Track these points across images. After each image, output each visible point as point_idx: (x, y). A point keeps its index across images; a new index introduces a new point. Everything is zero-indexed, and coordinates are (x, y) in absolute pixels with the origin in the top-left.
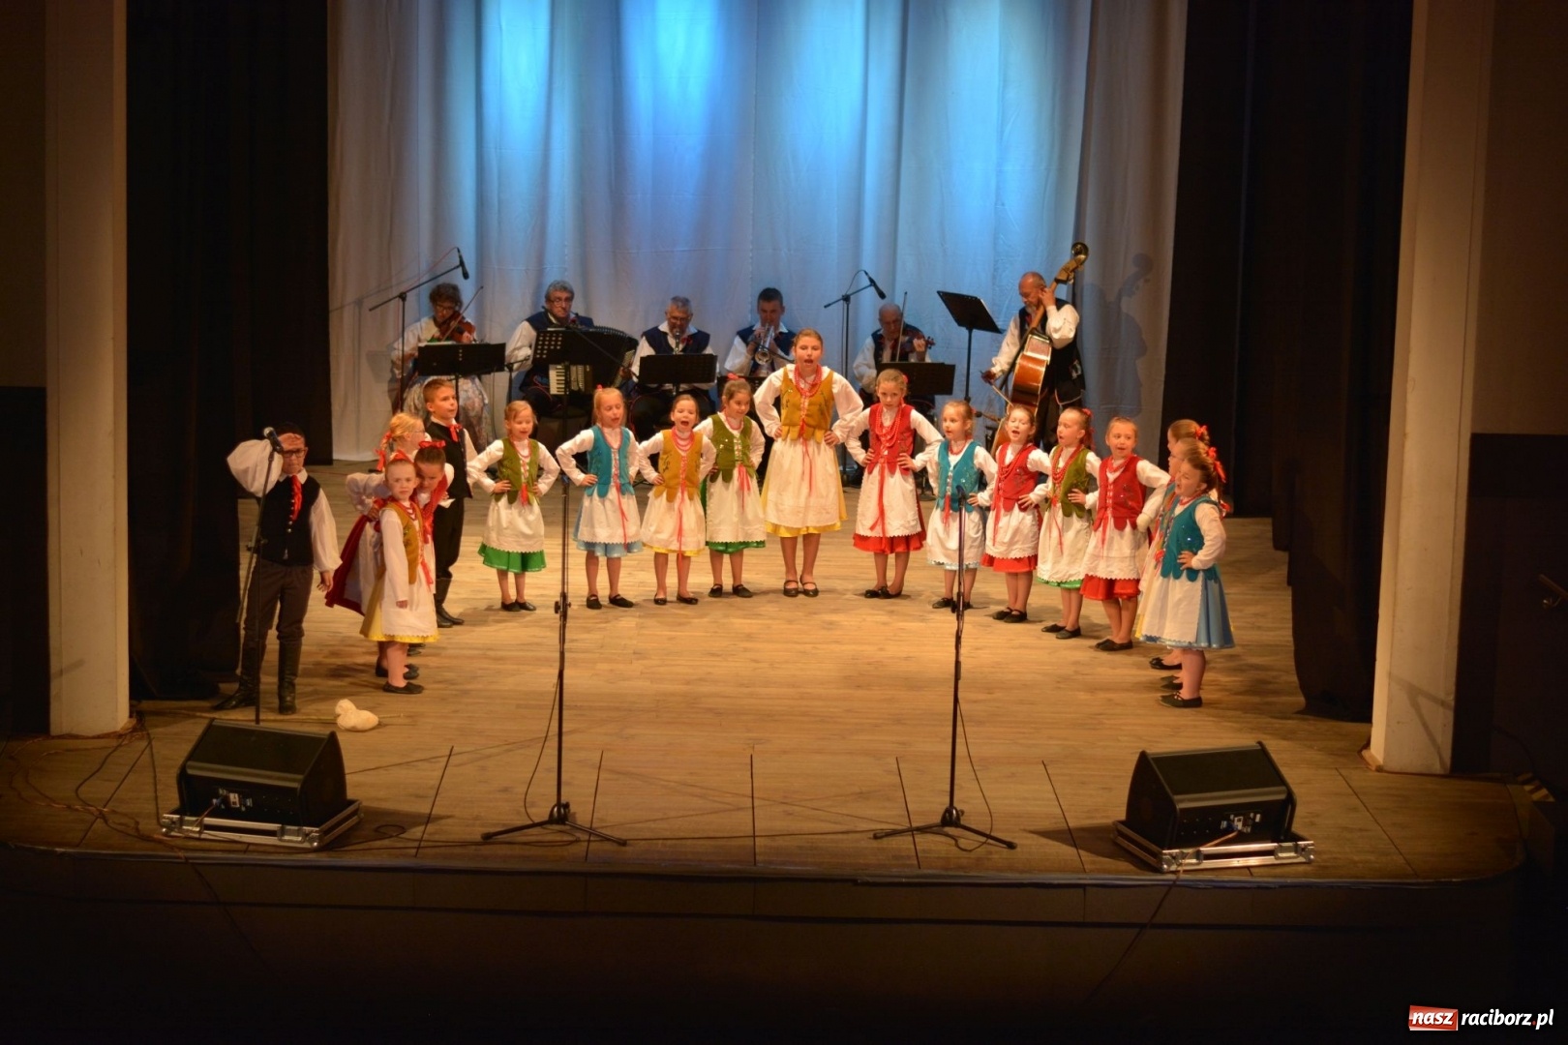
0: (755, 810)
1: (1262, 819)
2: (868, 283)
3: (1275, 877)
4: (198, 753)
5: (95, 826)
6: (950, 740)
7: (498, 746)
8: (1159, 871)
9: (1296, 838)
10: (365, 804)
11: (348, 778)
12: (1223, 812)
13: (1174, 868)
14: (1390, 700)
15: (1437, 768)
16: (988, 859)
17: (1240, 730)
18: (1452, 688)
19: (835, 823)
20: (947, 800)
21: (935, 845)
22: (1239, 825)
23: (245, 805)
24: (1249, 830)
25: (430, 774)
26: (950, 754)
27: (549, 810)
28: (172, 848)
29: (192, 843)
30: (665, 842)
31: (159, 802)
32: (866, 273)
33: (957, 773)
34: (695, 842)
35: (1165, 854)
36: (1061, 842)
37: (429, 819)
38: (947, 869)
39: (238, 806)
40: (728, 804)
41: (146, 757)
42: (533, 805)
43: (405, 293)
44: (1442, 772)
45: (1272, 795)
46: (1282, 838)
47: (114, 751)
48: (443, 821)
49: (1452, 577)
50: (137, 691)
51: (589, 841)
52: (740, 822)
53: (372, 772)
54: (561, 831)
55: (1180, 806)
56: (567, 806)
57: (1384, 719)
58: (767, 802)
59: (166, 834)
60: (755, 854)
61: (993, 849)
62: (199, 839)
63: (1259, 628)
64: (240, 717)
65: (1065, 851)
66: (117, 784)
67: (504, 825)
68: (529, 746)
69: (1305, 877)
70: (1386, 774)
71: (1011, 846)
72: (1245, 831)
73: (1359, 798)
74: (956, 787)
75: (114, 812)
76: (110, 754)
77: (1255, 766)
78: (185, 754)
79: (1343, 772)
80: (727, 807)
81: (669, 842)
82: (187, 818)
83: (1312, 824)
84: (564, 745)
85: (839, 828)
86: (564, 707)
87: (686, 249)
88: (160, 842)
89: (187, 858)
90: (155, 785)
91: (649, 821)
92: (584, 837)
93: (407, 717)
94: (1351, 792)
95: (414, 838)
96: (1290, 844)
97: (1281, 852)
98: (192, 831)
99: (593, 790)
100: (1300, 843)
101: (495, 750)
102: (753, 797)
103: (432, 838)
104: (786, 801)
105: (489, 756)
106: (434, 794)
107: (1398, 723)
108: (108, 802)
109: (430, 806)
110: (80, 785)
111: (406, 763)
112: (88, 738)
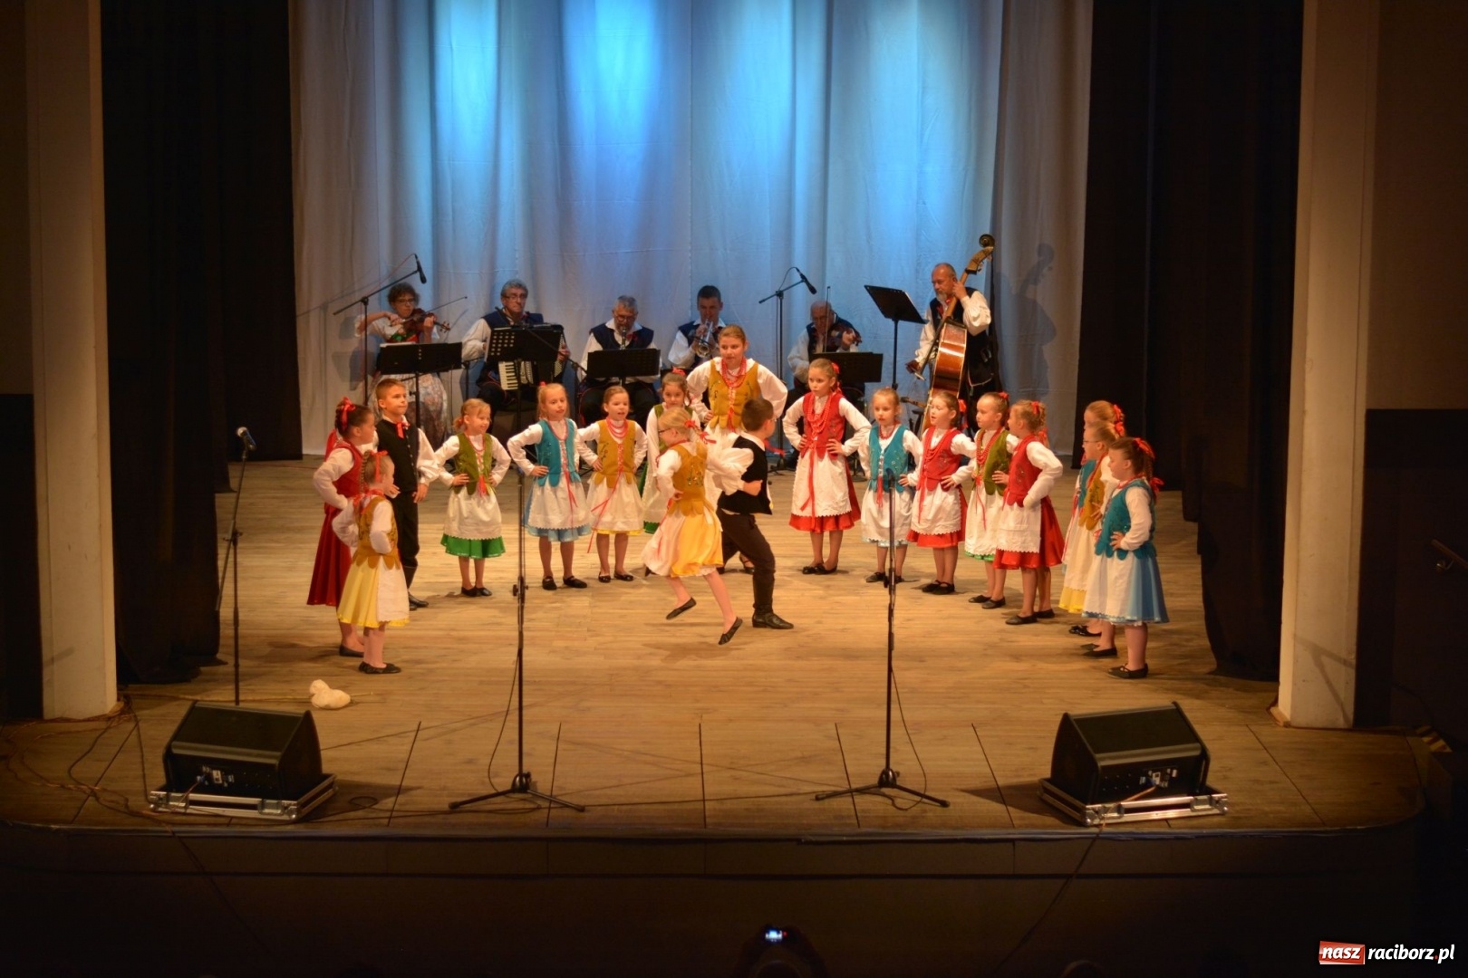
0: (704, 776)
1: (1178, 774)
2: (800, 279)
3: (1192, 828)
4: (182, 733)
5: (87, 803)
6: (885, 706)
7: (464, 720)
8: (1083, 824)
9: (1211, 791)
10: (339, 777)
11: (322, 753)
12: (1142, 768)
13: (1096, 821)
14: (1296, 661)
15: (1341, 723)
16: (923, 817)
17: (1156, 691)
18: (1354, 648)
19: (779, 786)
20: (883, 762)
21: (873, 805)
22: (1157, 781)
23: (227, 781)
24: (1166, 784)
25: (399, 749)
26: (885, 719)
27: (511, 780)
28: (159, 822)
29: (177, 818)
30: (621, 807)
31: (147, 780)
32: (798, 270)
33: (892, 737)
34: (649, 806)
35: (1089, 809)
36: (990, 799)
37: (399, 790)
38: (884, 827)
39: (221, 782)
40: (677, 770)
41: (133, 738)
42: (496, 775)
43: (367, 298)
44: (1346, 727)
45: (1188, 751)
46: (1198, 791)
47: (104, 732)
48: (414, 792)
49: (1351, 544)
50: (127, 674)
51: (550, 808)
53: (345, 748)
54: (523, 800)
55: (1102, 764)
56: (528, 776)
57: (1290, 680)
58: (715, 768)
59: (154, 810)
60: (705, 817)
61: (928, 807)
62: (185, 814)
64: (220, 697)
65: (996, 808)
66: (107, 763)
67: (469, 795)
68: (491, 720)
69: (1221, 828)
70: (1293, 729)
71: (944, 804)
72: (1162, 785)
73: (1268, 752)
74: (891, 750)
75: (104, 790)
76: (99, 736)
77: (1171, 725)
78: (170, 735)
79: (1253, 728)
80: (678, 773)
81: (624, 808)
82: (173, 794)
83: (1225, 778)
84: (524, 718)
85: (782, 791)
86: (524, 683)
87: (629, 250)
88: (148, 817)
89: (173, 833)
90: (143, 763)
91: (606, 788)
92: (545, 804)
93: (378, 695)
94: (1261, 747)
95: (386, 808)
96: (1205, 797)
97: (1197, 805)
98: (178, 807)
99: (553, 761)
100: (1214, 796)
101: (458, 725)
102: (702, 764)
103: (403, 808)
104: (733, 766)
105: (454, 730)
106: (404, 767)
107: (1304, 681)
108: (99, 780)
109: (401, 778)
110: (72, 766)
111: (377, 739)
112: (79, 721)
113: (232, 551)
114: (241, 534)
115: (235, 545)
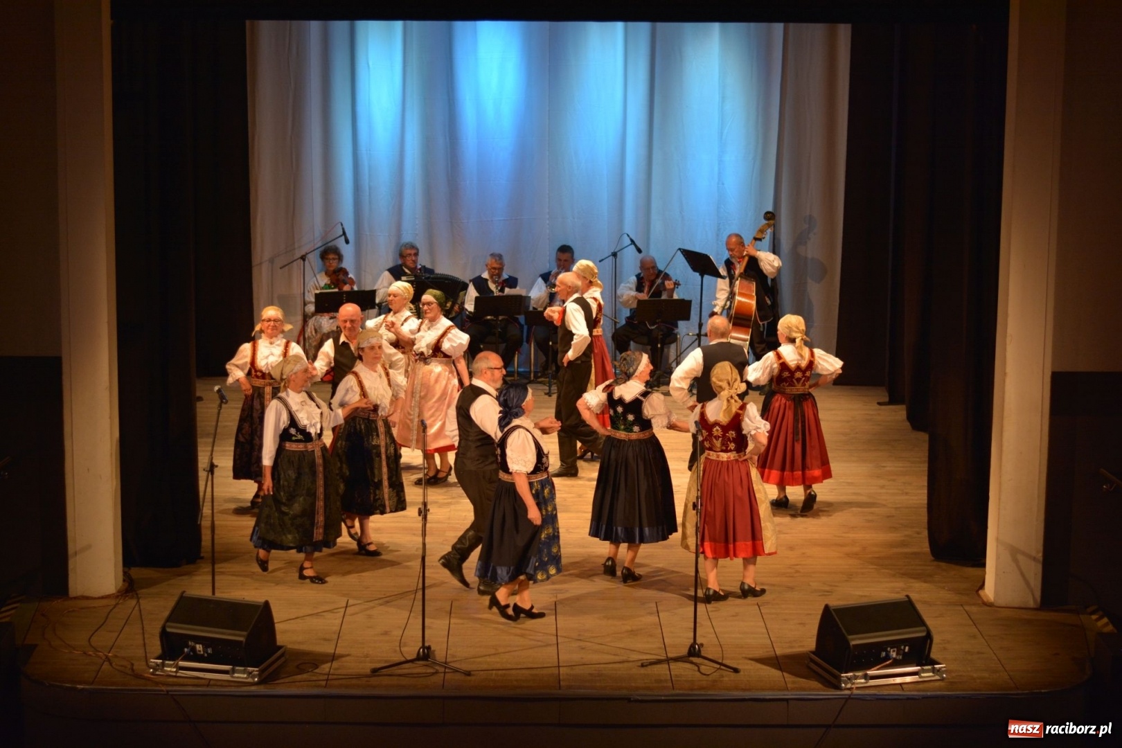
0: (559, 646)
1: (909, 649)
2: (629, 242)
3: (919, 691)
4: (173, 617)
5: (103, 667)
7: (380, 599)
8: (839, 688)
9: (933, 662)
10: (290, 647)
11: (276, 625)
12: (883, 646)
13: (849, 686)
14: (998, 557)
15: (1031, 604)
16: (721, 681)
17: (894, 576)
18: (1041, 548)
19: (614, 655)
20: (692, 635)
21: (683, 671)
22: (894, 655)
23: (207, 653)
24: (901, 657)
25: (332, 622)
27: (417, 651)
28: (157, 684)
29: (171, 680)
30: (497, 672)
31: (147, 649)
32: (628, 236)
33: (698, 613)
34: (518, 671)
35: (843, 677)
36: (770, 666)
37: (334, 657)
38: (692, 689)
39: (202, 653)
40: (538, 641)
41: (136, 612)
42: (405, 645)
43: (305, 255)
44: (1035, 607)
45: (917, 633)
46: (924, 662)
47: (114, 607)
48: (344, 659)
49: (1040, 472)
51: (445, 673)
52: (548, 656)
53: (292, 621)
54: (426, 666)
55: (853, 643)
56: (429, 648)
57: (993, 570)
58: (567, 640)
59: (153, 674)
60: (559, 681)
61: (724, 673)
62: (176, 677)
63: (907, 493)
64: (198, 586)
65: (774, 674)
66: (117, 634)
67: (386, 661)
68: (401, 598)
69: (939, 691)
70: (996, 608)
71: (736, 671)
72: (898, 658)
73: (977, 627)
74: (698, 625)
75: (116, 656)
76: (111, 610)
77: (904, 612)
78: (166, 614)
79: (966, 607)
80: (540, 643)
81: (500, 672)
82: (167, 662)
83: (945, 649)
84: (426, 597)
85: (617, 659)
86: (426, 567)
87: (502, 219)
88: (148, 679)
89: (168, 692)
90: (143, 634)
91: (486, 656)
92: (442, 670)
94: (972, 623)
95: (324, 672)
96: (929, 667)
97: (923, 673)
98: (171, 671)
99: (447, 633)
100: (936, 666)
101: (376, 602)
102: (557, 636)
103: (337, 672)
104: (581, 638)
105: (374, 607)
106: (337, 638)
107: (1004, 572)
108: (111, 648)
109: (334, 647)
110: (92, 635)
111: (317, 614)
112: (95, 598)
115: (212, 474)
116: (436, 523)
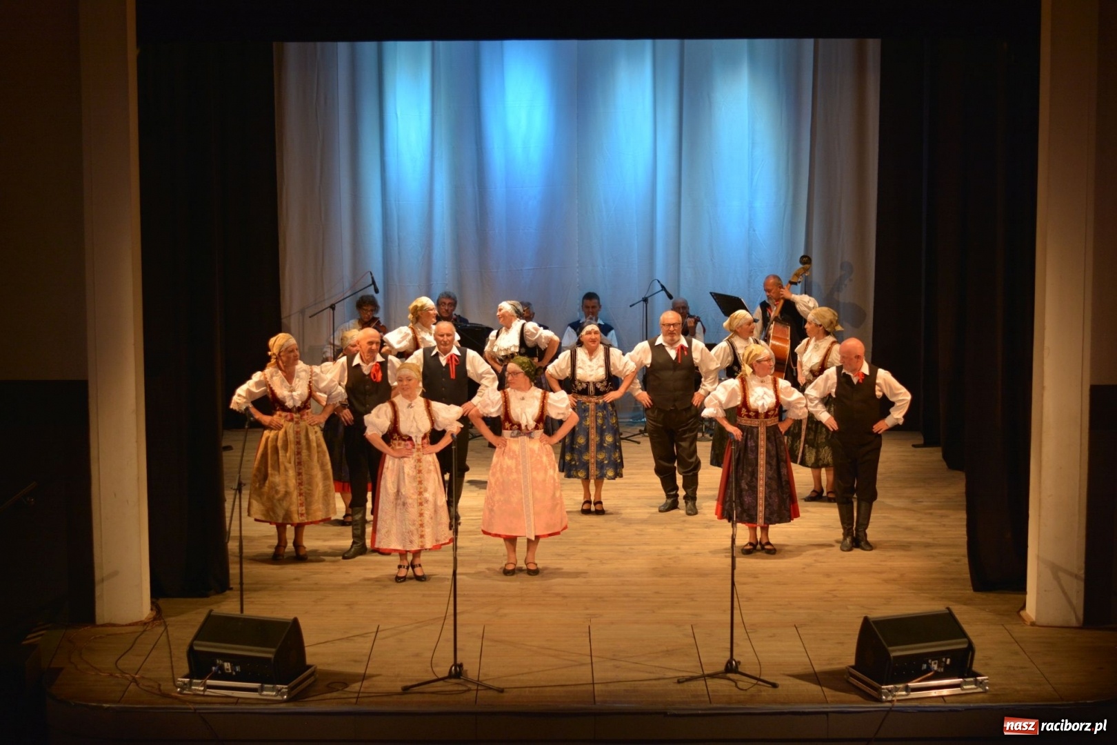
0: (594, 665)
1: (951, 662)
2: (661, 288)
3: (962, 702)
4: (201, 635)
5: (130, 687)
6: (729, 612)
7: (411, 624)
8: (880, 700)
9: (976, 675)
10: (319, 667)
11: (306, 649)
12: (924, 658)
13: (890, 698)
14: (1039, 576)
15: (1074, 623)
16: (759, 696)
17: (933, 599)
18: (1083, 565)
19: (650, 673)
20: (728, 654)
21: (721, 687)
22: (935, 667)
23: (235, 671)
24: (942, 670)
25: (364, 646)
26: (730, 621)
27: (448, 669)
28: (185, 702)
29: (198, 699)
30: (531, 689)
31: (175, 670)
32: (659, 282)
33: (735, 634)
34: (552, 688)
35: (884, 689)
36: (809, 682)
37: (364, 677)
38: (729, 703)
39: (230, 671)
40: (575, 661)
41: (164, 638)
42: (437, 665)
43: (334, 305)
44: (1077, 625)
45: (959, 645)
46: (966, 675)
47: (141, 634)
48: (374, 679)
49: (1080, 487)
50: (158, 591)
51: (477, 690)
52: (583, 674)
53: (323, 645)
54: (457, 684)
55: (893, 654)
56: (461, 666)
57: (1035, 590)
58: (601, 659)
59: (180, 693)
60: (594, 697)
61: (763, 688)
62: (204, 696)
63: (944, 525)
64: (228, 607)
65: (813, 688)
66: (144, 658)
67: (417, 680)
68: (433, 624)
69: (983, 702)
70: (1038, 628)
71: (774, 686)
72: (939, 671)
73: (1019, 645)
74: (734, 645)
75: (143, 678)
76: (138, 637)
77: (945, 625)
78: (192, 636)
79: (1007, 627)
80: (573, 663)
81: (534, 689)
82: (195, 681)
83: (987, 664)
84: (458, 622)
85: (652, 676)
86: (457, 596)
87: (531, 268)
88: (176, 698)
89: (195, 709)
90: (171, 657)
91: (519, 674)
92: (474, 687)
93: (347, 605)
94: (1013, 641)
95: (354, 691)
96: (971, 679)
97: (966, 685)
98: (198, 690)
99: (479, 654)
100: (978, 678)
101: (408, 627)
102: (591, 656)
103: (367, 691)
104: (615, 658)
105: (405, 632)
106: (367, 659)
107: (1045, 591)
108: (139, 670)
109: (365, 668)
110: (118, 660)
111: (347, 638)
112: (123, 626)
113: (238, 496)
114: (245, 485)
115: (240, 492)
116: (468, 556)
